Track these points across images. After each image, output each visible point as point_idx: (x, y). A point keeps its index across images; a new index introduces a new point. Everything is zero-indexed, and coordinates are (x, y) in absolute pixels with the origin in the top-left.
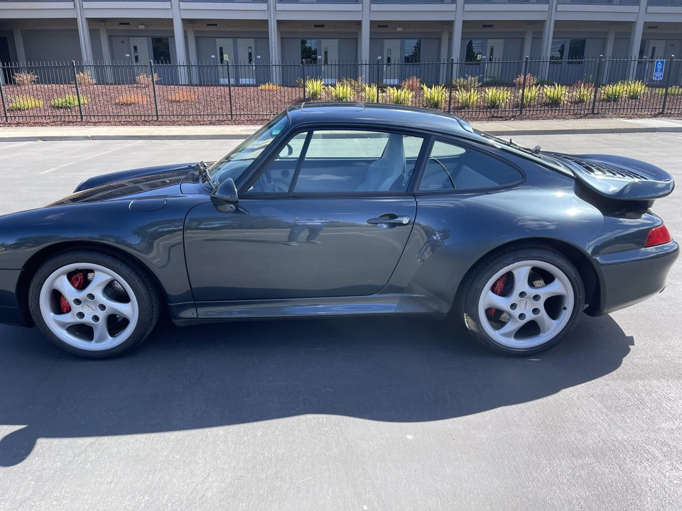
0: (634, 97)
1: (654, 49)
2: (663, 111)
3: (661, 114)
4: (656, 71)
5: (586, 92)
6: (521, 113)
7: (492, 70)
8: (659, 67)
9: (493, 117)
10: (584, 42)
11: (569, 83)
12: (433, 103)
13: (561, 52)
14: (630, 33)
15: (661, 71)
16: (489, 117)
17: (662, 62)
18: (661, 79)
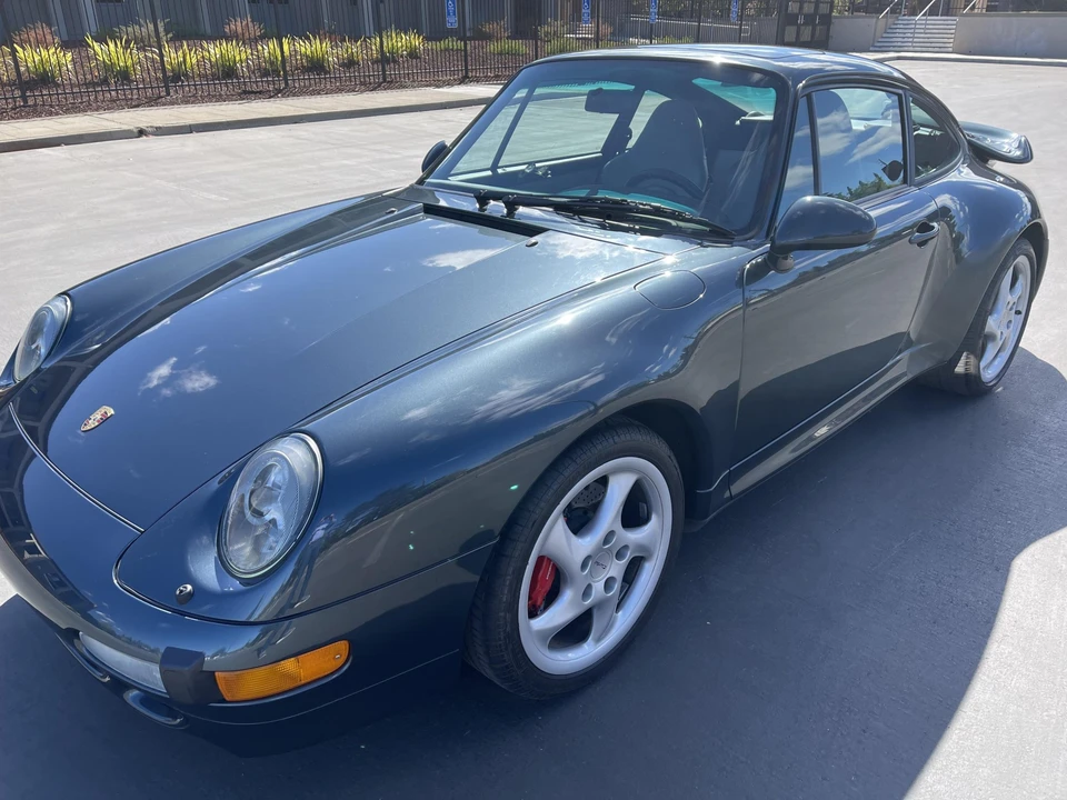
0: (413, 54)
2: (467, 73)
3: (464, 80)
4: (449, 14)
6: (287, 84)
8: (451, 8)
9: (245, 92)
12: (119, 72)
15: (454, 13)
16: (240, 94)
18: (456, 26)
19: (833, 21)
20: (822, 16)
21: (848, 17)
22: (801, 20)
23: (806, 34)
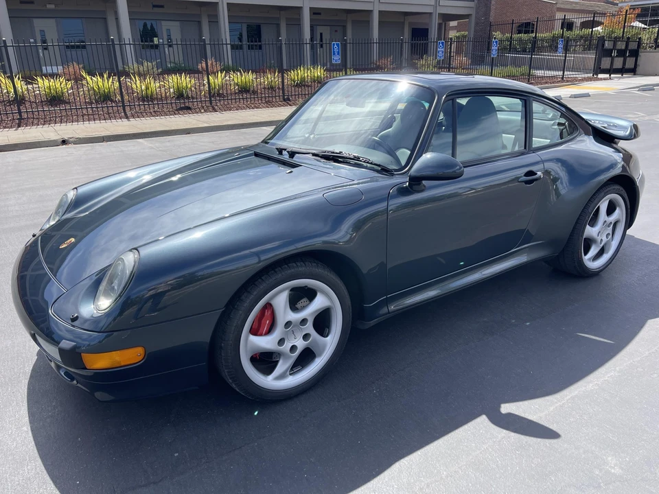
1: (321, 34)
4: (334, 54)
5: (272, 78)
7: (174, 55)
8: (336, 50)
10: (259, 27)
11: (258, 70)
13: (240, 40)
14: (300, 19)
15: (338, 54)
17: (338, 45)
18: (339, 62)
19: (640, 54)
20: (631, 51)
21: (649, 52)
22: (614, 54)
23: (618, 63)
